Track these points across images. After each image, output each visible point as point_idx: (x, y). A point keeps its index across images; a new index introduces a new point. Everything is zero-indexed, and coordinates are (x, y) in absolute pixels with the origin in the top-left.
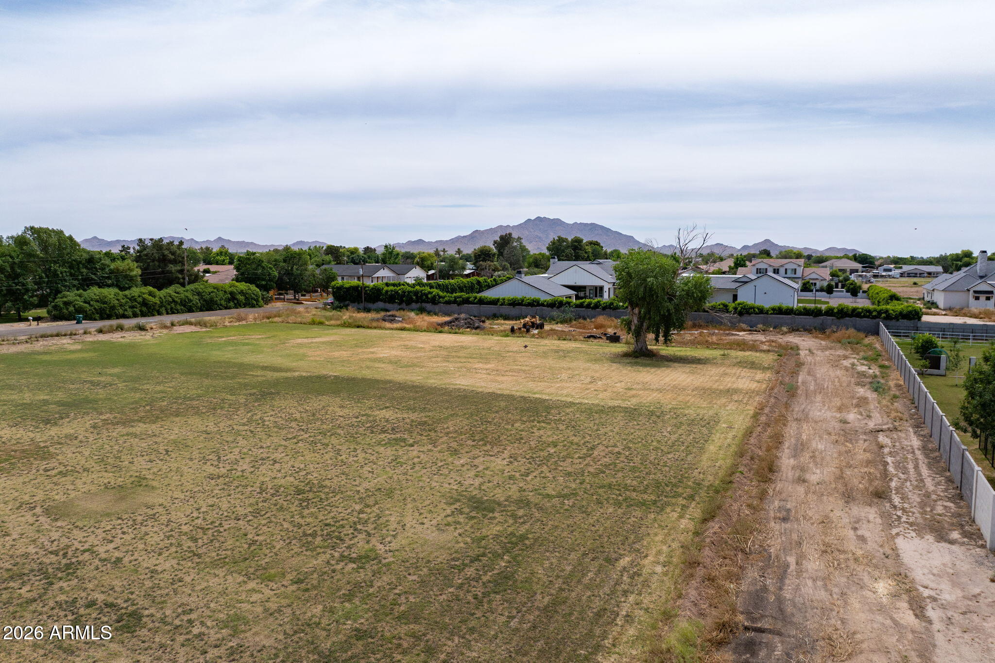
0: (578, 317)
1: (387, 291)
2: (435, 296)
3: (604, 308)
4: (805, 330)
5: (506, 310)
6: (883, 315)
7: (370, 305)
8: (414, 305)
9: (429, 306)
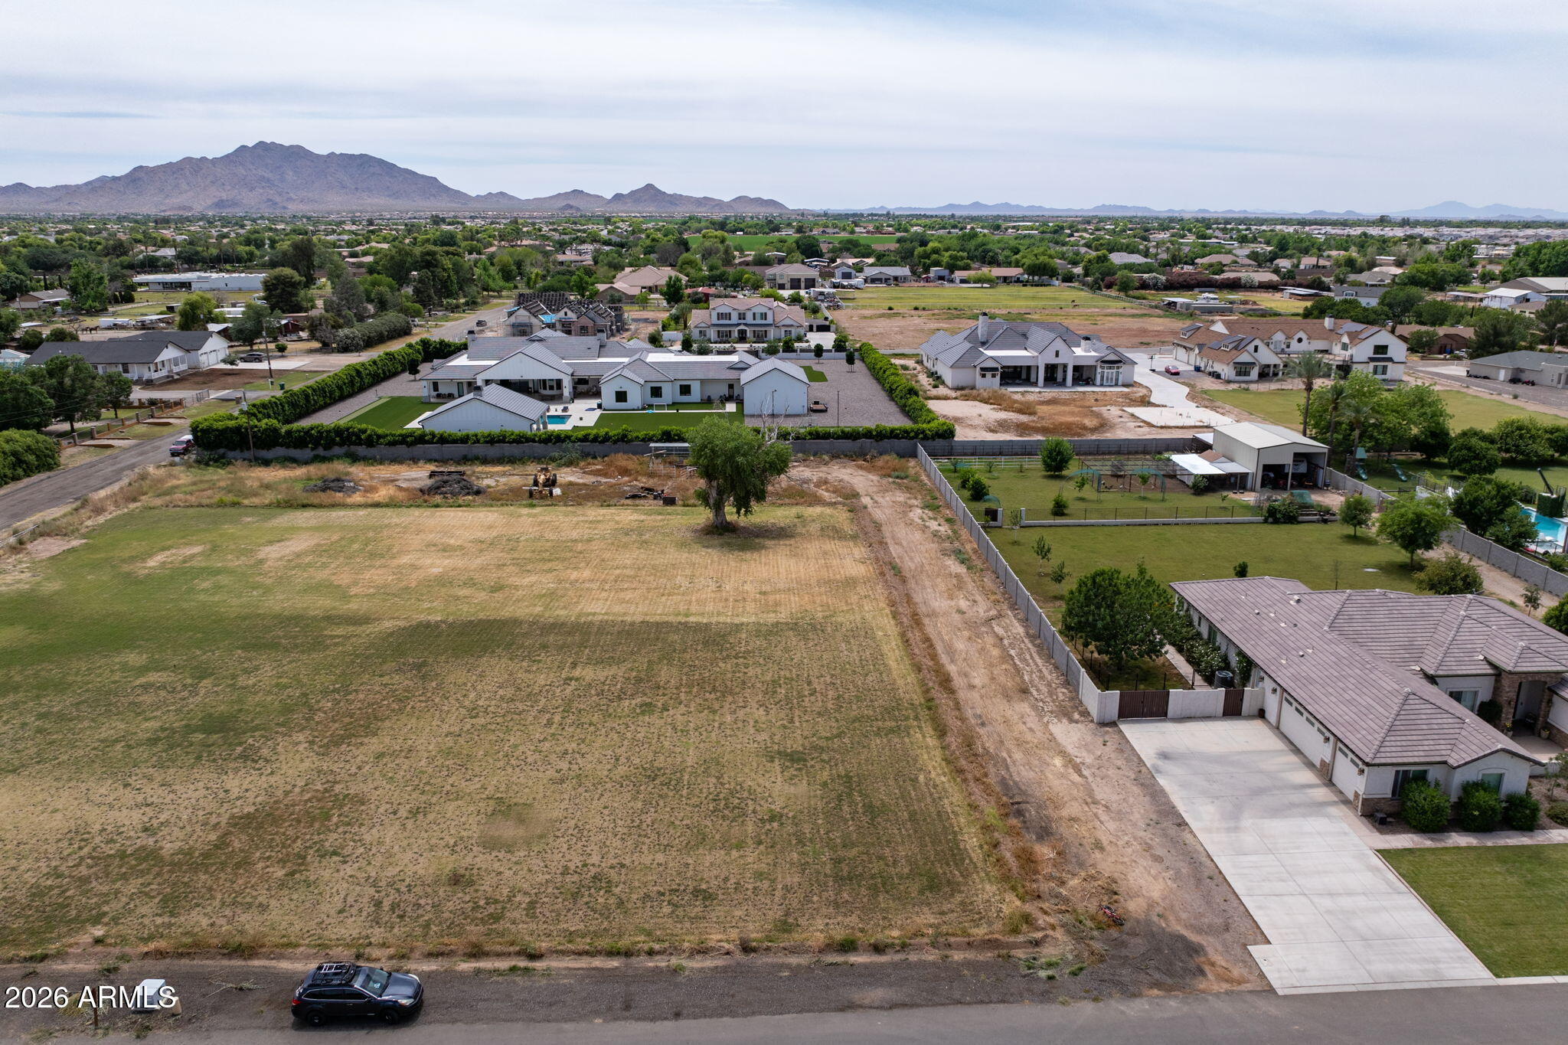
0: (585, 455)
1: (289, 433)
2: (370, 436)
3: (615, 442)
4: (846, 456)
5: (481, 450)
6: (921, 436)
7: (264, 454)
8: (337, 450)
9: (361, 450)
